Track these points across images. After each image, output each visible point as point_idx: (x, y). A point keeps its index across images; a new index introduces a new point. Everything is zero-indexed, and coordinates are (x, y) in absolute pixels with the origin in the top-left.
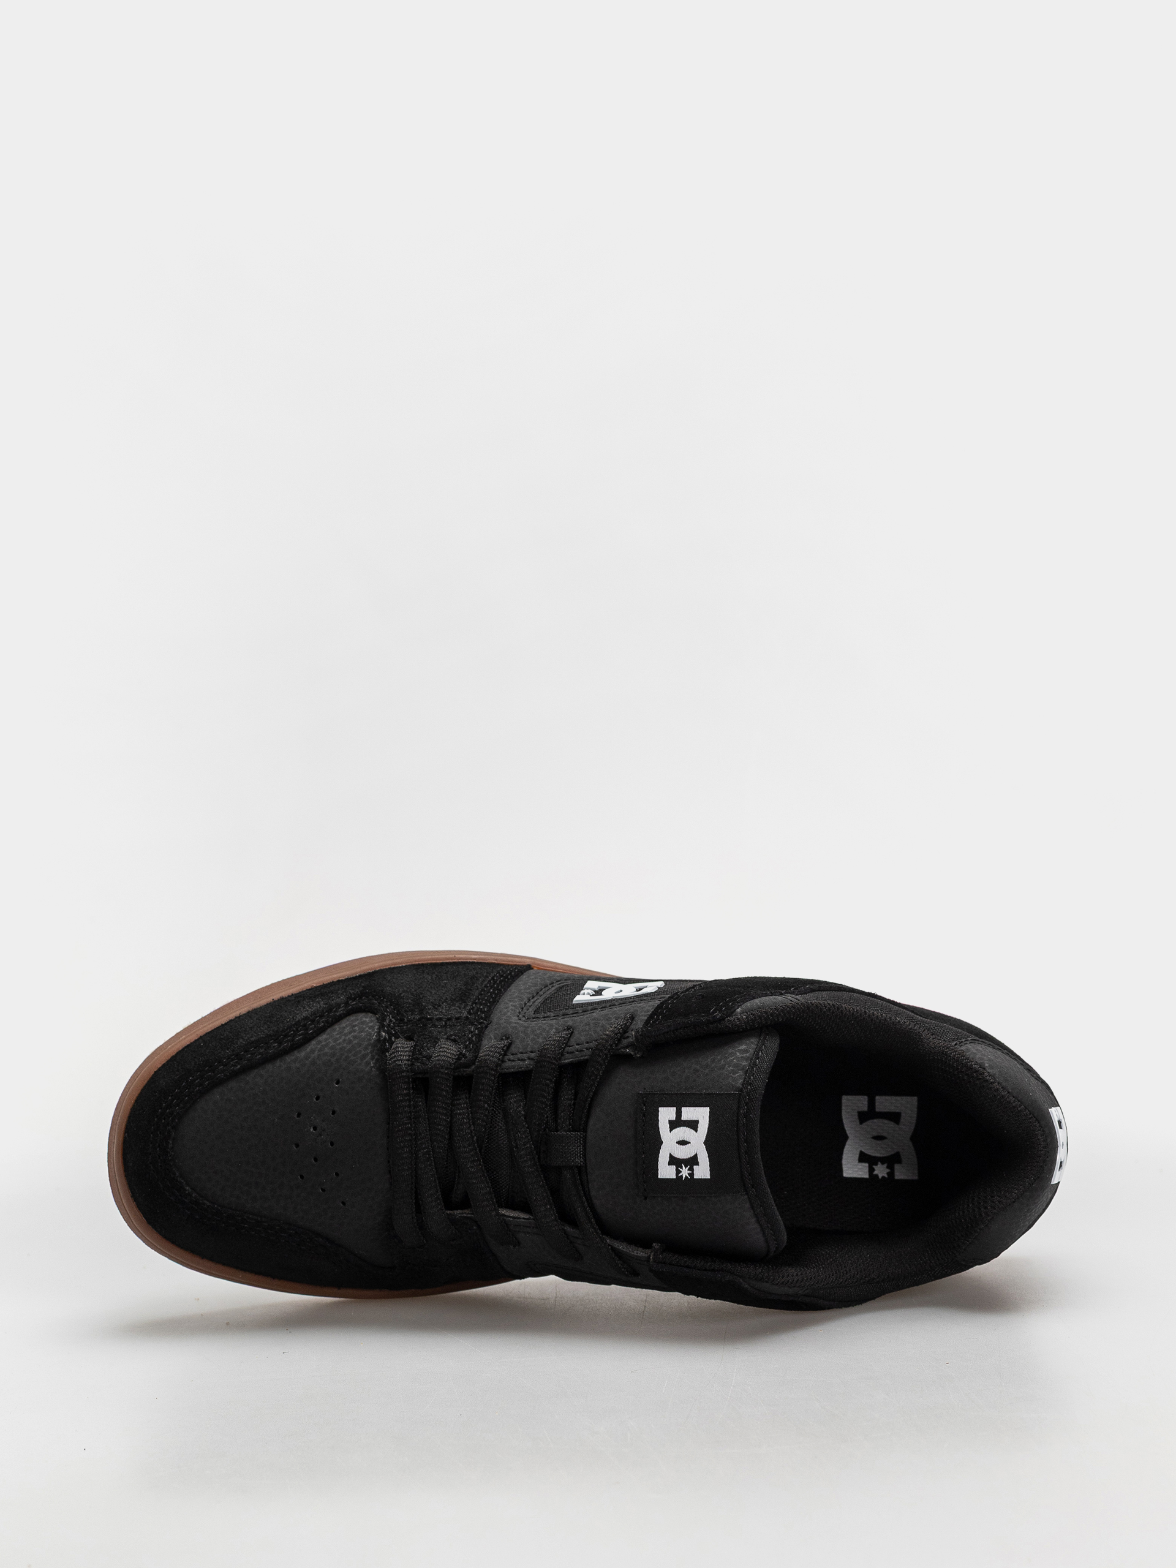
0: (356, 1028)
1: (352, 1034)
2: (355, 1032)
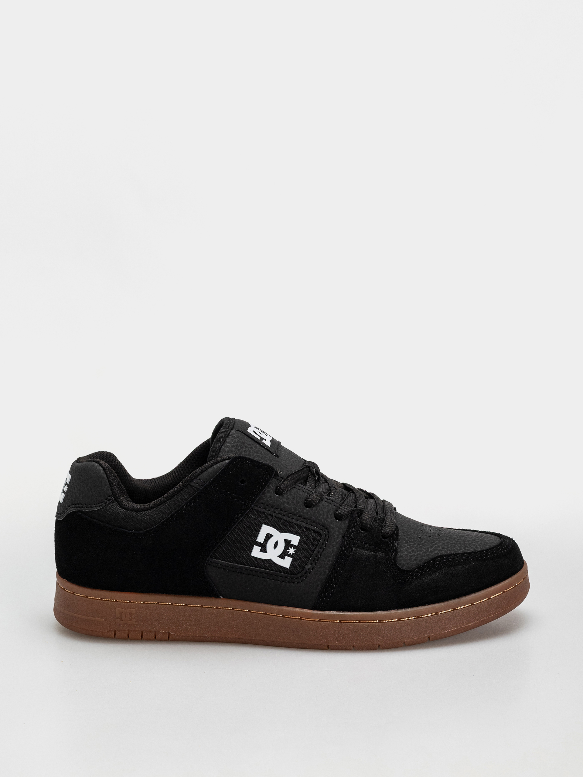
0: (409, 558)
1: (411, 555)
2: (410, 556)
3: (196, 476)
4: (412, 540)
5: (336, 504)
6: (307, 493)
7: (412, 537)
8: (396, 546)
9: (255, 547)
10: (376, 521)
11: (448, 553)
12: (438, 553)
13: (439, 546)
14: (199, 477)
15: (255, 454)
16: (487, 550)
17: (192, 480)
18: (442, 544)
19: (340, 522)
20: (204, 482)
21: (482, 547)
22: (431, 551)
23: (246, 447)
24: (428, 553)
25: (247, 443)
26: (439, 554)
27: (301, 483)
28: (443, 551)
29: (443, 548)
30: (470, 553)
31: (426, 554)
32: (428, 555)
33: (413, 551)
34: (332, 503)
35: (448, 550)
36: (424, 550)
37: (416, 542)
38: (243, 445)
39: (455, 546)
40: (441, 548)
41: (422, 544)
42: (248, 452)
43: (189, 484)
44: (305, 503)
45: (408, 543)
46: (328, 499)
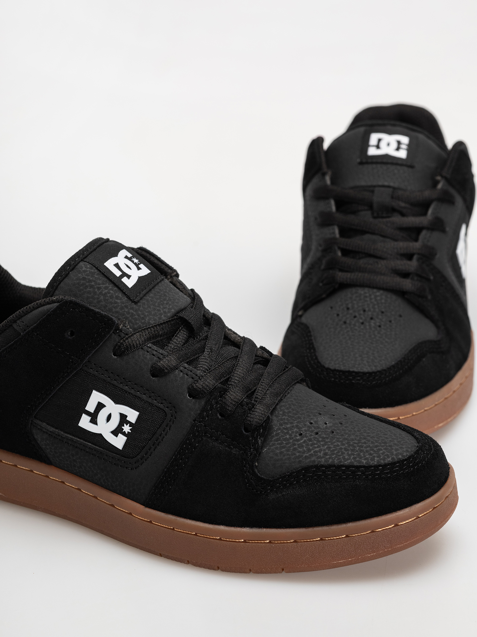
0: (273, 462)
1: (277, 458)
2: (275, 459)
3: (20, 317)
4: (288, 437)
5: (194, 376)
6: (158, 358)
7: (290, 432)
8: (258, 443)
9: (84, 415)
10: (242, 406)
11: (330, 462)
12: (314, 461)
13: (320, 451)
14: (23, 319)
15: (102, 298)
16: (385, 466)
17: (15, 322)
18: (327, 448)
19: (193, 400)
20: (27, 326)
21: (381, 459)
22: (306, 456)
23: (92, 287)
24: (301, 459)
25: (94, 281)
26: (316, 463)
27: (153, 343)
28: (323, 459)
29: (326, 454)
30: (358, 467)
31: (297, 460)
32: (300, 462)
33: (281, 453)
34: (189, 373)
35: (330, 458)
36: (298, 454)
37: (291, 441)
38: (87, 284)
39: (343, 453)
40: (322, 454)
41: (298, 444)
42: (92, 294)
43: (11, 325)
44: (151, 371)
45: (280, 440)
46: (185, 368)
